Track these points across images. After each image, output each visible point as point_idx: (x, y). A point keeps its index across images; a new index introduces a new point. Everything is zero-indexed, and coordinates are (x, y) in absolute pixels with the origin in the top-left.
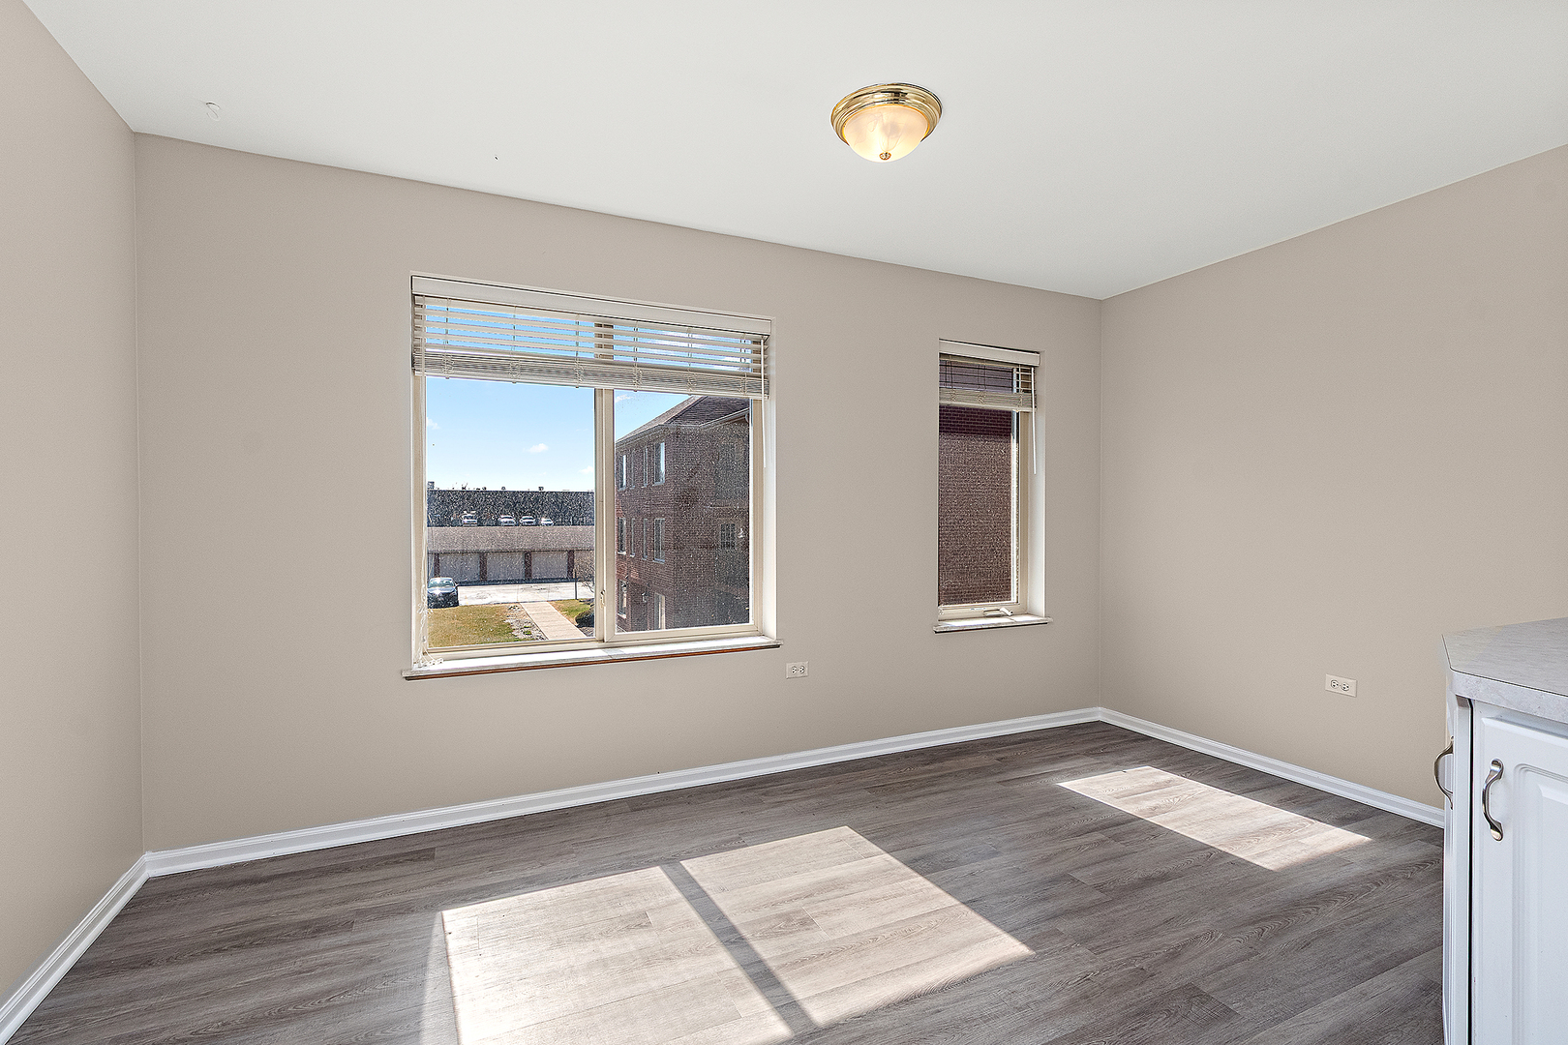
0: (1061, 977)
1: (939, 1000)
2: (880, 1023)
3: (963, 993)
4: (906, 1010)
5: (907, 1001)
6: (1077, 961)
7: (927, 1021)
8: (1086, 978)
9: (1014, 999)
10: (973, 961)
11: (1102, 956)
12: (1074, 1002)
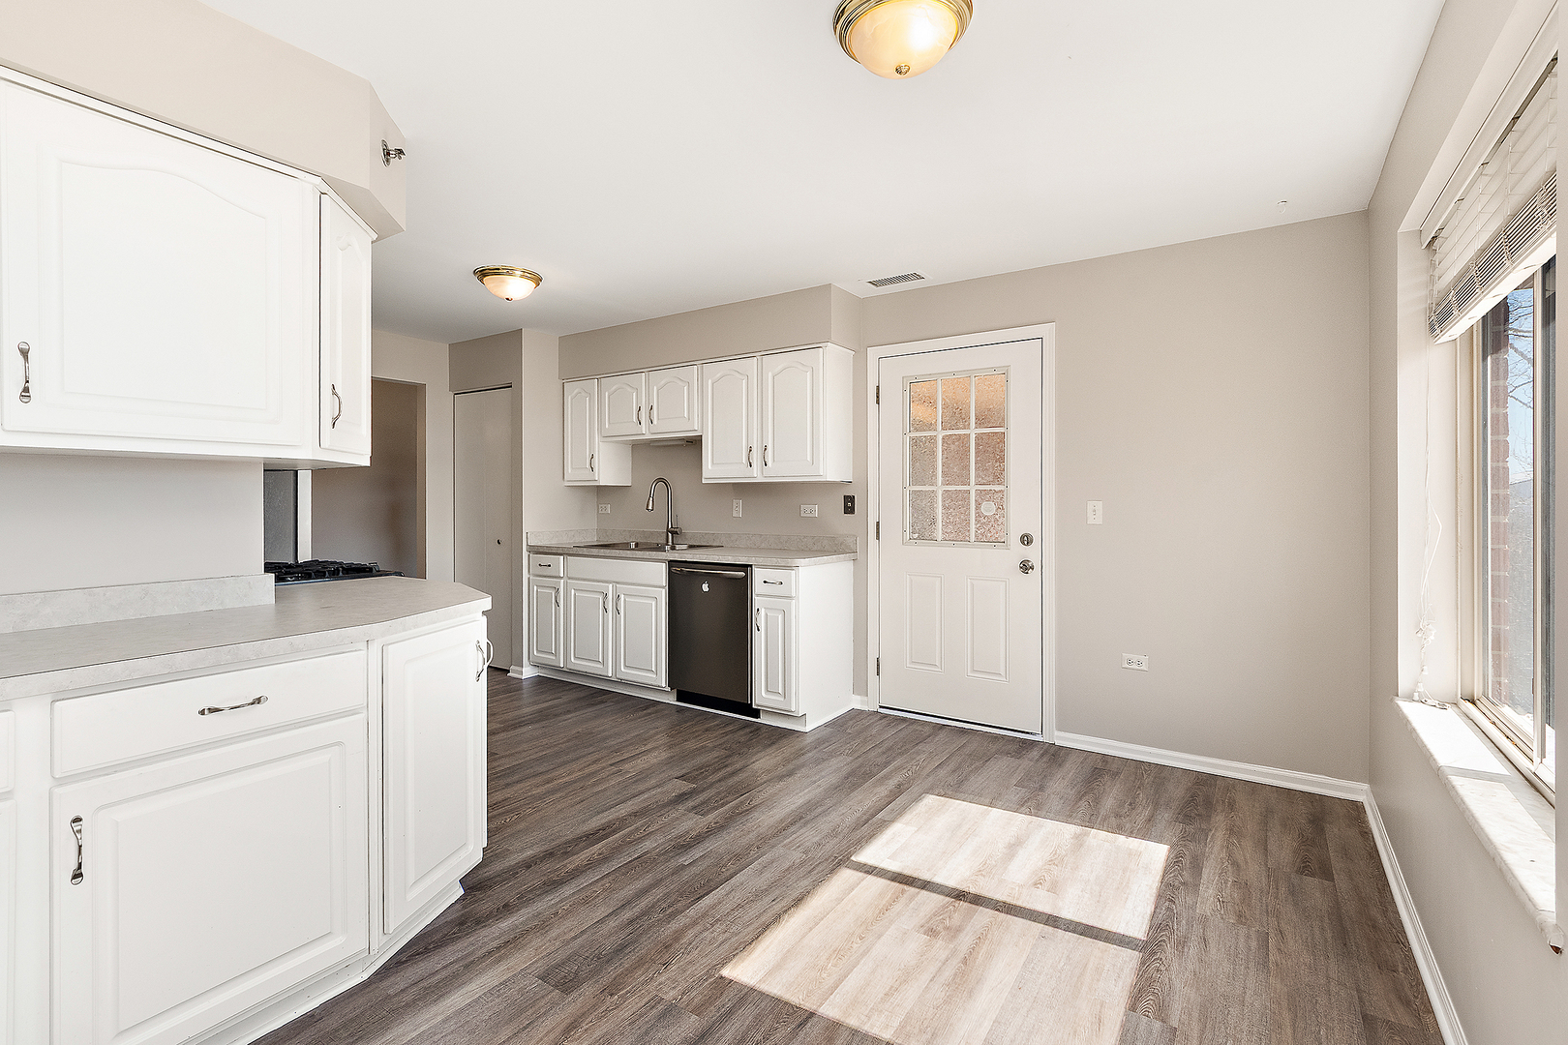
0: (689, 958)
1: (778, 907)
2: (805, 883)
3: (763, 919)
4: (796, 894)
5: (798, 901)
6: (675, 981)
7: (777, 892)
8: (666, 964)
9: (723, 927)
10: (768, 947)
11: (651, 996)
12: (677, 939)
